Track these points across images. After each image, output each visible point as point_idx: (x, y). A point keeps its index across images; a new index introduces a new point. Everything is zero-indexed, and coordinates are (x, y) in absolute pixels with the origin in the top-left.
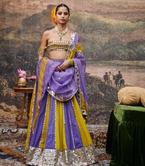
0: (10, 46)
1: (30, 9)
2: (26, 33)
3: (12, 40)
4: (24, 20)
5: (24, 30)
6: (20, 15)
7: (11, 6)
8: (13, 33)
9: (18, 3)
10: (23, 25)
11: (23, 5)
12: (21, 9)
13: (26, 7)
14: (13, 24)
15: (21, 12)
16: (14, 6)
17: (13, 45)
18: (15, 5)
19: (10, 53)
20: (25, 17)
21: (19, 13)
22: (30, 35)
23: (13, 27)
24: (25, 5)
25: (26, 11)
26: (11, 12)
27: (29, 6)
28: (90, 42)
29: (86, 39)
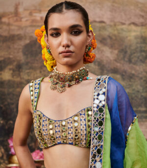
0: (6, 91)
1: (35, 26)
2: (31, 68)
3: (9, 81)
4: (27, 46)
5: (27, 63)
6: (20, 38)
7: (5, 23)
8: (10, 69)
9: (15, 18)
10: (24, 54)
11: (24, 20)
12: (20, 28)
13: (28, 23)
14: (10, 54)
15: (21, 32)
16: (9, 24)
17: (11, 90)
18: (11, 21)
19: (6, 103)
20: (28, 41)
21: (18, 35)
22: (38, 72)
23: (9, 58)
24: (27, 21)
25: (29, 30)
26: (5, 34)
27: (34, 21)
28: (141, 78)
29: (133, 75)
